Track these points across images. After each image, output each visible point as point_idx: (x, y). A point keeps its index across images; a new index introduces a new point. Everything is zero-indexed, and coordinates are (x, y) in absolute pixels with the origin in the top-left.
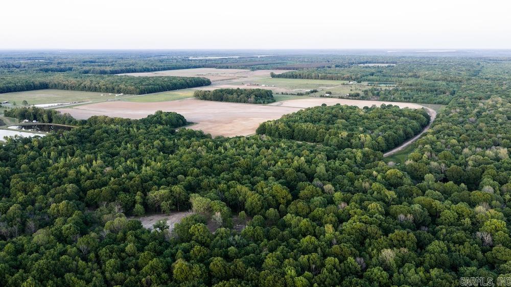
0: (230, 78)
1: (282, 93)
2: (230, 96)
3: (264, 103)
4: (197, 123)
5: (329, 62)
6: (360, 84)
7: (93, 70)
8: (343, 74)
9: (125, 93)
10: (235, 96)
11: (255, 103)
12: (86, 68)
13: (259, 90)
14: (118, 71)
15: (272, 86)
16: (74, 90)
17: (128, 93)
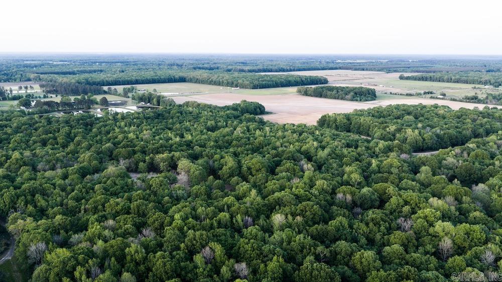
0: (352, 79)
1: (391, 93)
2: (329, 93)
3: (361, 100)
4: (275, 113)
5: (485, 66)
6: (497, 88)
7: (234, 69)
8: (481, 78)
9: (240, 88)
10: (335, 92)
11: (352, 100)
12: (230, 67)
13: (362, 88)
14: (255, 70)
15: (390, 87)
16: (204, 83)
17: (243, 88)
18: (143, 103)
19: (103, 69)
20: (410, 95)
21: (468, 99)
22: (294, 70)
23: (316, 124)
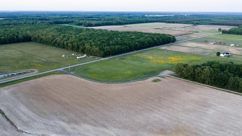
7: (84, 23)
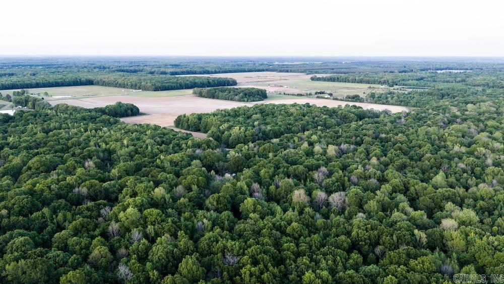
4: (149, 114)
7: (157, 71)
9: (143, 90)
11: (240, 101)
13: (253, 89)
14: (179, 72)
15: (290, 88)
17: (145, 90)
18: (21, 107)
19: (14, 72)
20: (301, 95)
21: (350, 98)
22: (219, 72)
23: (173, 124)
